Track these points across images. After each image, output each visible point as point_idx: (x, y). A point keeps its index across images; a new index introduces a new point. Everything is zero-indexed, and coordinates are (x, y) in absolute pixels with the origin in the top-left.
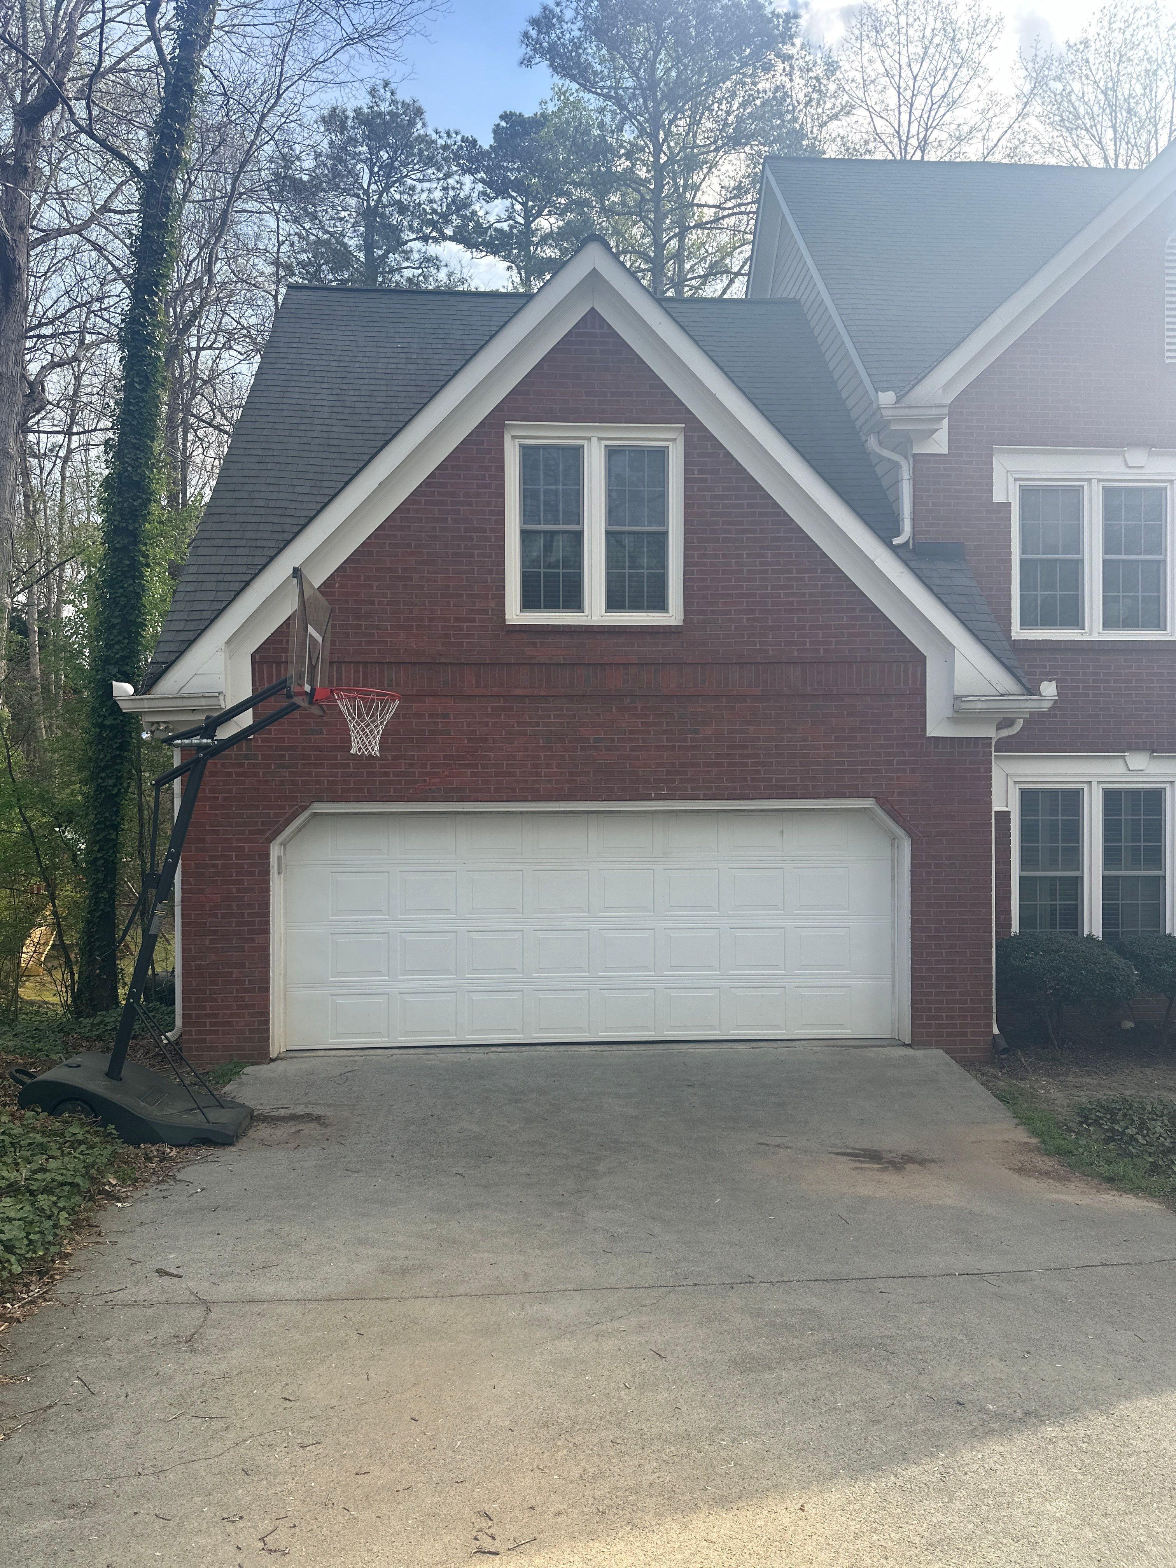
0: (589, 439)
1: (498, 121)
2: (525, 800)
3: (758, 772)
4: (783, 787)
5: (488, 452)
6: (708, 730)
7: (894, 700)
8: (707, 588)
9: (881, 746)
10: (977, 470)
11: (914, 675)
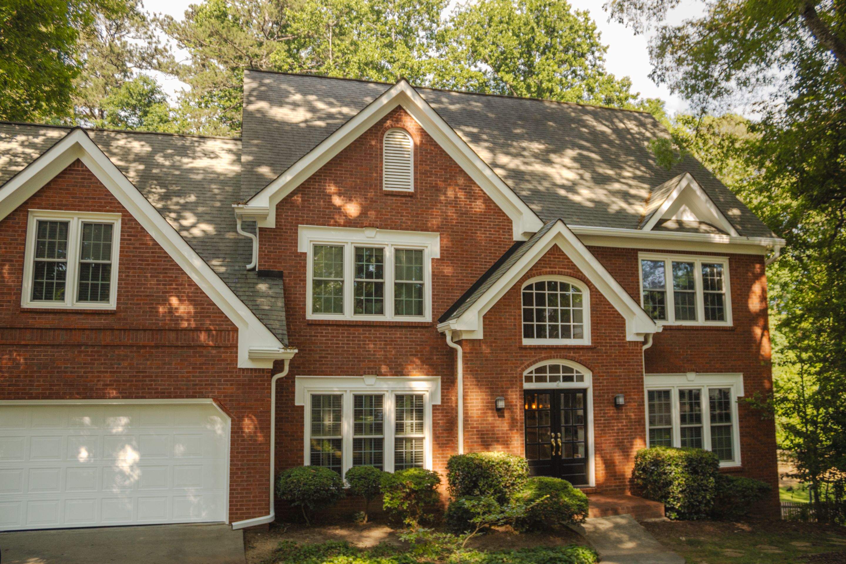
0: (73, 218)
1: (187, 8)
2: (24, 398)
3: (151, 385)
4: (164, 393)
5: (18, 223)
6: (126, 363)
7: (222, 350)
8: (128, 291)
9: (216, 372)
10: (290, 236)
11: (233, 337)
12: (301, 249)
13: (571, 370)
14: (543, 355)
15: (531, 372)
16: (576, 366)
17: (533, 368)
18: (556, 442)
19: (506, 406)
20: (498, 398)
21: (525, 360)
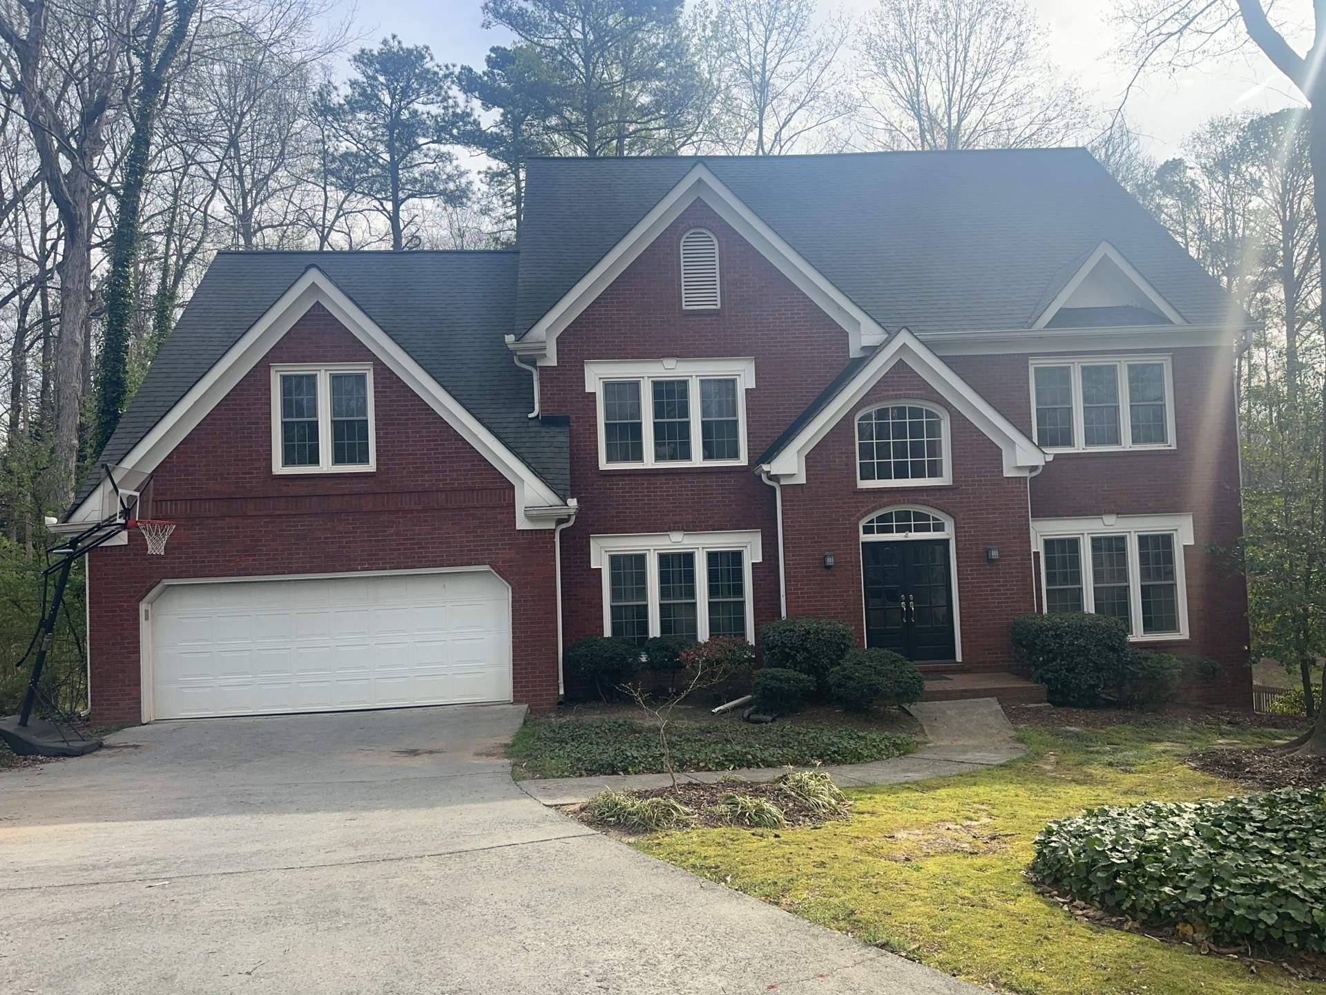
0: (320, 371)
1: (489, 53)
3: (421, 553)
5: (261, 380)
6: (392, 531)
7: (498, 510)
8: (389, 451)
9: (492, 536)
10: (575, 374)
11: (509, 496)
12: (589, 389)
13: (927, 517)
14: (885, 500)
15: (872, 521)
16: (933, 513)
17: (874, 515)
18: (907, 606)
19: (835, 562)
20: (827, 553)
21: (862, 507)
